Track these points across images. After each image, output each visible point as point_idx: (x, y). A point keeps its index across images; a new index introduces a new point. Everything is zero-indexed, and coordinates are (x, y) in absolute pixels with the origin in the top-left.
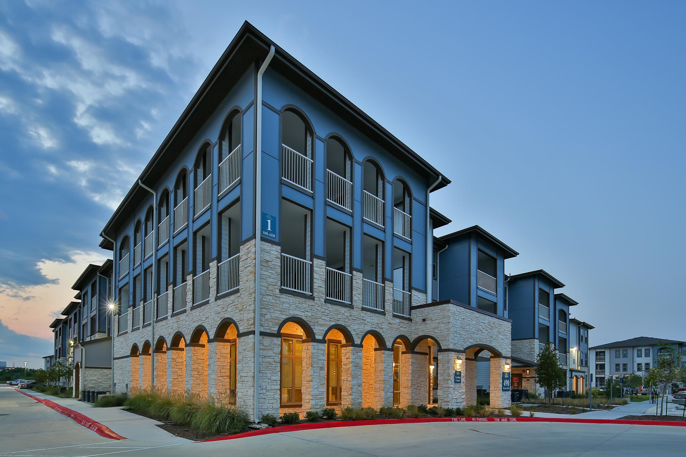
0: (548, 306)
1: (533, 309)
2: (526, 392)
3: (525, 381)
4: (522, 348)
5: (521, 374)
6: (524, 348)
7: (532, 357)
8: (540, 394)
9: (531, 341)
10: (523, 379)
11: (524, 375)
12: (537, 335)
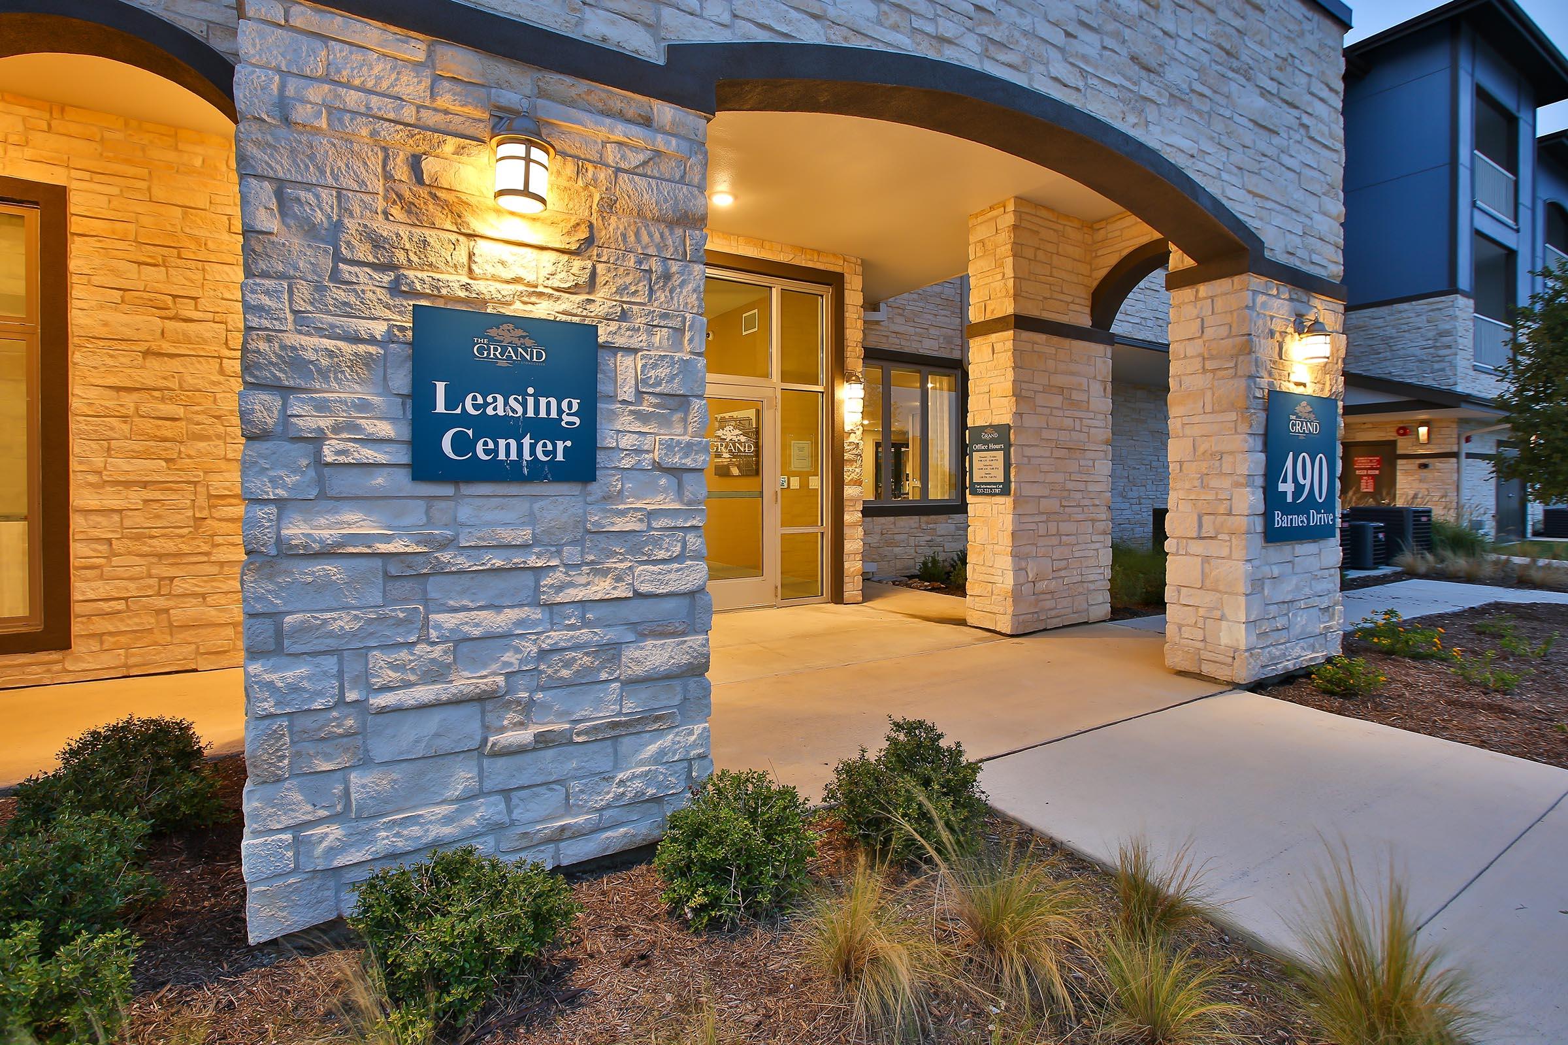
0: (1513, 167)
1: (1445, 171)
2: (1424, 519)
3: (1406, 472)
4: (1395, 335)
5: (1393, 444)
6: (1406, 335)
7: (1443, 370)
8: (1479, 525)
9: (1440, 306)
10: (1399, 462)
11: (1403, 447)
12: (1464, 279)
